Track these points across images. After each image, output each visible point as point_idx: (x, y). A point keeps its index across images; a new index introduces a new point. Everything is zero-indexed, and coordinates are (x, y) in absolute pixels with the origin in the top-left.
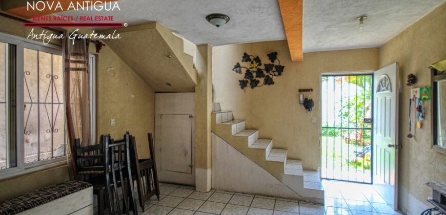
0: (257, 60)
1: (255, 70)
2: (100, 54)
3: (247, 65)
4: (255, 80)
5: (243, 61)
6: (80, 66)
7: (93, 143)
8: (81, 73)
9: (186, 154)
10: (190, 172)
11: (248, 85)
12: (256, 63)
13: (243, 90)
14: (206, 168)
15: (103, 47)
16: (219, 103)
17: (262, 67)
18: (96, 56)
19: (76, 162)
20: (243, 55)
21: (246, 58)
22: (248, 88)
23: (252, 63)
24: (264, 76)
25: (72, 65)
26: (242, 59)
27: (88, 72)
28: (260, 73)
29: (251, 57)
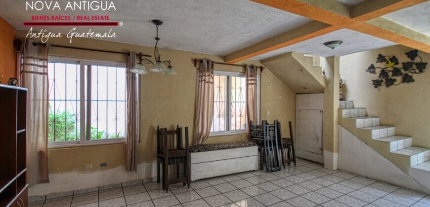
0: (394, 60)
1: (391, 69)
2: (262, 74)
3: (382, 65)
4: (391, 79)
5: (377, 62)
6: (253, 82)
7: (258, 124)
8: (253, 86)
9: (317, 139)
10: (321, 153)
11: (383, 84)
12: (392, 62)
13: (377, 90)
14: (332, 151)
15: (264, 69)
16: (352, 101)
17: (400, 66)
18: (260, 75)
19: (251, 133)
20: (378, 57)
21: (381, 58)
22: (383, 87)
23: (388, 63)
24: (401, 74)
25: (250, 82)
26: (377, 60)
27: (256, 85)
28: (396, 72)
29: (386, 58)
